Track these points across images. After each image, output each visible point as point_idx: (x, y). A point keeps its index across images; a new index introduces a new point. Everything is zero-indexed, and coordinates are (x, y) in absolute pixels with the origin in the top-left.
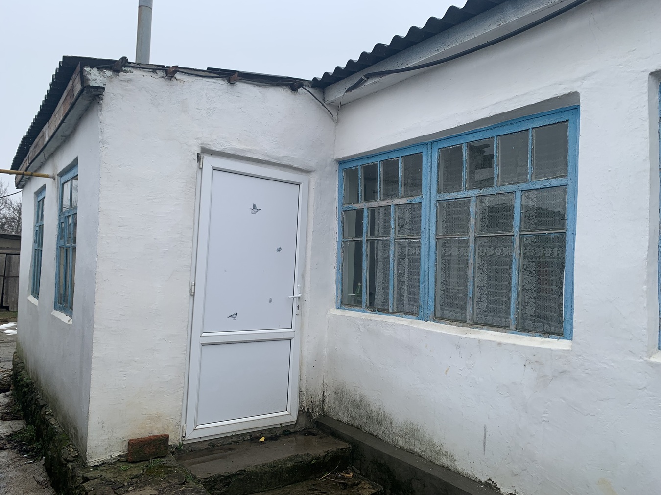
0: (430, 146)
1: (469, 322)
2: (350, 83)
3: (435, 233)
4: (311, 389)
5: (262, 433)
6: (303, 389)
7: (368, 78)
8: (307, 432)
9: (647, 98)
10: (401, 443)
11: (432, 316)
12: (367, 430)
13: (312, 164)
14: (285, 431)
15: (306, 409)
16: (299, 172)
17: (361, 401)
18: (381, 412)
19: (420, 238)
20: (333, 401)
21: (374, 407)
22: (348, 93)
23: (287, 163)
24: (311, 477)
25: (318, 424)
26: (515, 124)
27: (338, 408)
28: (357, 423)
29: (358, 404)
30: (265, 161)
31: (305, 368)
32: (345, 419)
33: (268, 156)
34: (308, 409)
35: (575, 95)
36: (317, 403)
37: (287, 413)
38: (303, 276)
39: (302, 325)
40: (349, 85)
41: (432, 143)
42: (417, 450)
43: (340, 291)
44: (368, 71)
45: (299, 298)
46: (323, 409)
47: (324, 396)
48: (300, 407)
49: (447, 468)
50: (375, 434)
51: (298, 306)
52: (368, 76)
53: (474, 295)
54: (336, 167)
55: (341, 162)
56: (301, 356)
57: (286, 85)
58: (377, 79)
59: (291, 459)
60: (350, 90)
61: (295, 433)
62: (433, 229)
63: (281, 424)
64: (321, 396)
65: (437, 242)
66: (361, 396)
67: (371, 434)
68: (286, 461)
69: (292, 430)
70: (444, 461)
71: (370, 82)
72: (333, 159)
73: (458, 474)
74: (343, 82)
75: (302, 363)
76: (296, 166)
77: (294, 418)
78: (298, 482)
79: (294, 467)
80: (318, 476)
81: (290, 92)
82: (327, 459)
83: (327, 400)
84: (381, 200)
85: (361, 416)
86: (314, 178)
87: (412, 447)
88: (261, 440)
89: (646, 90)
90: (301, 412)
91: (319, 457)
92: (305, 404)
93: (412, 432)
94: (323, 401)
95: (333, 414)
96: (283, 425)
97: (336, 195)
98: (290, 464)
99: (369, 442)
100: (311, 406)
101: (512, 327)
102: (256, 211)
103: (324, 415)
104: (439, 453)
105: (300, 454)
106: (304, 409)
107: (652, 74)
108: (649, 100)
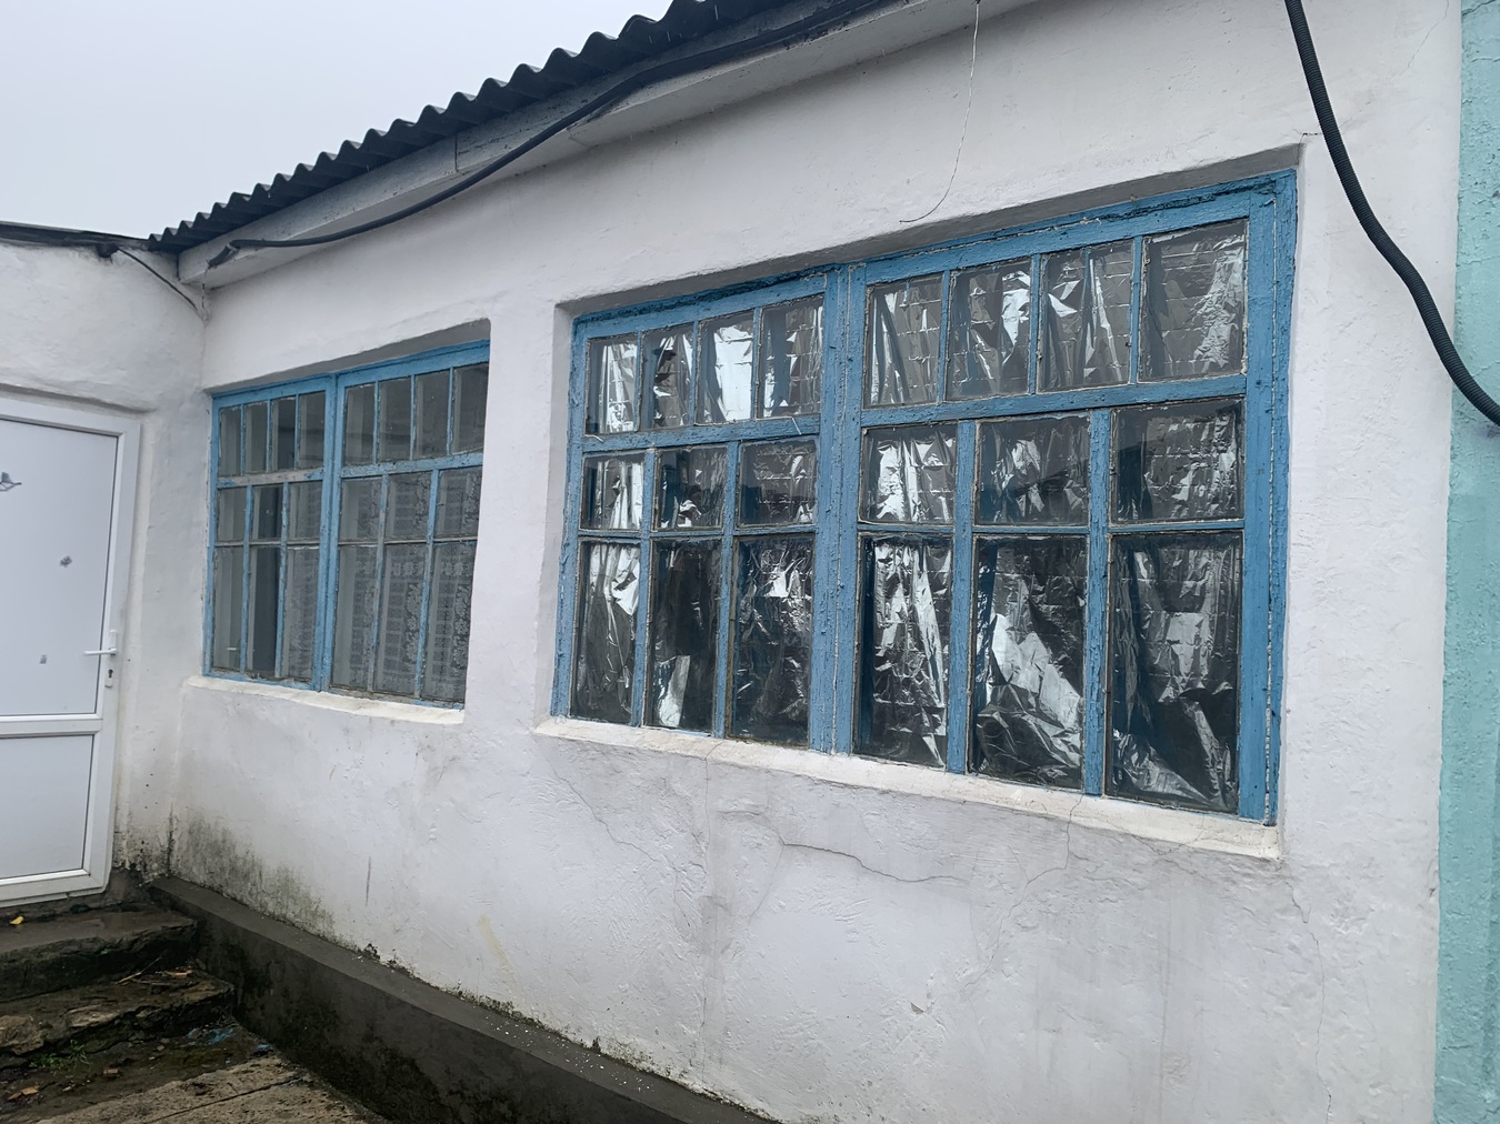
0: (334, 380)
1: (370, 689)
2: (214, 250)
3: (336, 535)
4: (140, 828)
5: (19, 911)
6: (123, 828)
7: (238, 248)
8: (126, 907)
9: (551, 342)
10: (271, 907)
11: (326, 682)
12: (229, 891)
13: (148, 397)
14: (78, 906)
15: (127, 865)
16: (118, 413)
17: (224, 841)
18: (249, 858)
19: (318, 544)
20: (184, 848)
21: (240, 851)
22: (212, 270)
23: (86, 395)
24: (99, 980)
25: (153, 891)
26: (434, 359)
27: (191, 860)
28: (217, 882)
29: (219, 848)
30: (33, 390)
31: (126, 791)
32: (201, 878)
33: (38, 380)
34: (133, 866)
35: (483, 325)
36: (156, 853)
37: (81, 872)
38: (124, 614)
39: (120, 709)
40: (214, 254)
41: (338, 376)
42: (290, 915)
43: (209, 641)
44: (245, 234)
45: (113, 655)
46: (168, 864)
47: (171, 841)
48: (115, 861)
49: (324, 939)
50: (239, 898)
51: (111, 672)
52: (239, 245)
53: (378, 643)
54: (209, 404)
55: (217, 395)
56: (118, 766)
57: (87, 245)
58: (251, 253)
59: (54, 947)
60: (213, 264)
61: (98, 909)
62: (335, 528)
63: (68, 893)
64: (164, 841)
65: (339, 552)
66: (225, 832)
67: (235, 899)
68: (43, 951)
69: (92, 905)
70: (321, 927)
71: (242, 255)
72: (198, 388)
73: (334, 945)
74: (204, 247)
75: (120, 779)
76: (108, 400)
77: (100, 880)
78: (68, 988)
79: (58, 962)
80: (116, 976)
81: (94, 259)
82: (139, 946)
83: (176, 847)
84: (272, 472)
85: (222, 869)
86: (153, 425)
87: (284, 911)
88: (14, 922)
89: (551, 330)
90: (117, 871)
91: (120, 944)
92: (127, 857)
93: (287, 886)
94: (170, 850)
95: (184, 871)
96: (71, 895)
97: (207, 457)
98: (49, 956)
99: (226, 913)
100: (139, 859)
101: (417, 694)
102: (8, 485)
103: (170, 876)
104: (314, 914)
105: (78, 938)
106: (123, 864)
107: (558, 306)
108: (555, 346)
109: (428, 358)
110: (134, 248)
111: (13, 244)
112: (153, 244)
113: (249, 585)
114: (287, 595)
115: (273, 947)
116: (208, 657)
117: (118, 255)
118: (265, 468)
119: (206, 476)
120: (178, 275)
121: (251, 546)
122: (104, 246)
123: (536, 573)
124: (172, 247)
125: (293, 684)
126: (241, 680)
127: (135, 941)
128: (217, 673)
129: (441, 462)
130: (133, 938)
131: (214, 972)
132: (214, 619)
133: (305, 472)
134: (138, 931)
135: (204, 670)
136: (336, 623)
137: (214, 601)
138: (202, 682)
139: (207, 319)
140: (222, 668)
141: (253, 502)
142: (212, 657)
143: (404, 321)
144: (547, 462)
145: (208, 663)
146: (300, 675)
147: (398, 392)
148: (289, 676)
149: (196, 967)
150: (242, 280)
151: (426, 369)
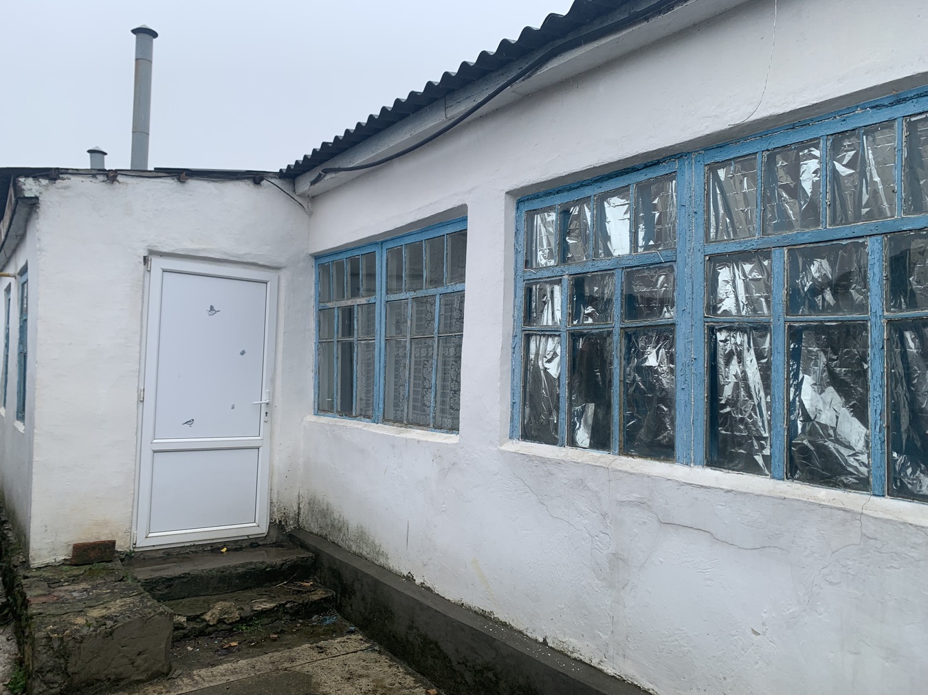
0: (380, 246)
1: (405, 422)
2: (312, 176)
3: (384, 334)
4: (283, 500)
5: (225, 544)
6: (274, 501)
7: (326, 173)
8: (277, 544)
9: (503, 215)
10: (354, 548)
11: (381, 418)
12: (331, 538)
13: (281, 260)
14: (253, 543)
15: (277, 521)
16: (267, 270)
17: (327, 510)
18: (341, 519)
19: (374, 339)
20: (306, 513)
21: (336, 515)
22: (313, 186)
23: (250, 261)
24: (266, 585)
25: (291, 536)
27: (310, 519)
28: (324, 533)
29: (325, 513)
30: (224, 260)
31: (276, 479)
32: (316, 530)
33: (226, 254)
34: (280, 522)
35: (463, 208)
36: (292, 515)
37: (255, 524)
38: (273, 381)
39: (272, 434)
40: (313, 178)
41: (382, 243)
42: (364, 553)
43: (317, 396)
44: (329, 165)
45: (267, 404)
46: (298, 521)
47: (299, 508)
48: (271, 519)
49: (383, 568)
50: (336, 542)
51: (267, 413)
52: (326, 171)
53: (409, 396)
54: (312, 262)
55: (317, 257)
56: (271, 465)
57: (248, 178)
58: (333, 175)
59: (243, 565)
60: (313, 183)
61: (264, 545)
62: (383, 330)
63: (248, 536)
64: (296, 508)
65: (386, 343)
66: (328, 504)
67: (334, 543)
68: (238, 567)
69: (260, 543)
70: (382, 561)
71: (328, 177)
72: (307, 253)
73: (389, 572)
74: (308, 174)
75: (272, 473)
76: (261, 263)
77: (263, 529)
78: (251, 588)
79: (245, 574)
80: (274, 583)
81: (252, 185)
82: (285, 567)
83: (302, 512)
84: (348, 299)
85: (327, 525)
86: (285, 276)
87: (361, 551)
88: (222, 551)
89: (503, 208)
90: (272, 524)
91: (275, 565)
92: (277, 517)
93: (362, 536)
94: (299, 513)
95: (306, 526)
96: (250, 537)
97: (313, 292)
98: (240, 570)
99: (328, 550)
100: (283, 518)
101: (431, 426)
102: (213, 312)
103: (299, 528)
104: (378, 553)
105: (254, 561)
106: (275, 521)
107: (507, 193)
108: (506, 217)
109: (432, 229)
110: (272, 178)
111: (213, 181)
112: (281, 175)
113: (337, 363)
114: (358, 369)
115: (356, 571)
116: (316, 404)
117: (264, 182)
118: (344, 297)
119: (312, 303)
120: (294, 191)
121: (338, 341)
122: (256, 178)
123: (498, 354)
124: (291, 175)
125: (363, 419)
126: (334, 417)
127: (283, 564)
128: (322, 413)
129: (441, 290)
130: (282, 562)
131: (324, 584)
132: (319, 383)
133: (366, 298)
134: (285, 558)
135: (314, 412)
136: (385, 384)
137: (319, 372)
138: (314, 418)
139: (311, 214)
140: (324, 411)
141: (338, 316)
142: (319, 404)
143: (419, 209)
144: (502, 287)
145: (316, 407)
146: (366, 415)
147: (416, 249)
148: (361, 415)
149: (315, 580)
150: (328, 191)
151: (431, 236)
